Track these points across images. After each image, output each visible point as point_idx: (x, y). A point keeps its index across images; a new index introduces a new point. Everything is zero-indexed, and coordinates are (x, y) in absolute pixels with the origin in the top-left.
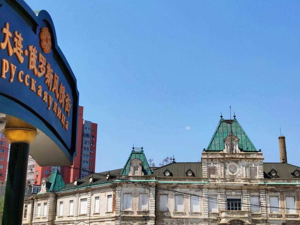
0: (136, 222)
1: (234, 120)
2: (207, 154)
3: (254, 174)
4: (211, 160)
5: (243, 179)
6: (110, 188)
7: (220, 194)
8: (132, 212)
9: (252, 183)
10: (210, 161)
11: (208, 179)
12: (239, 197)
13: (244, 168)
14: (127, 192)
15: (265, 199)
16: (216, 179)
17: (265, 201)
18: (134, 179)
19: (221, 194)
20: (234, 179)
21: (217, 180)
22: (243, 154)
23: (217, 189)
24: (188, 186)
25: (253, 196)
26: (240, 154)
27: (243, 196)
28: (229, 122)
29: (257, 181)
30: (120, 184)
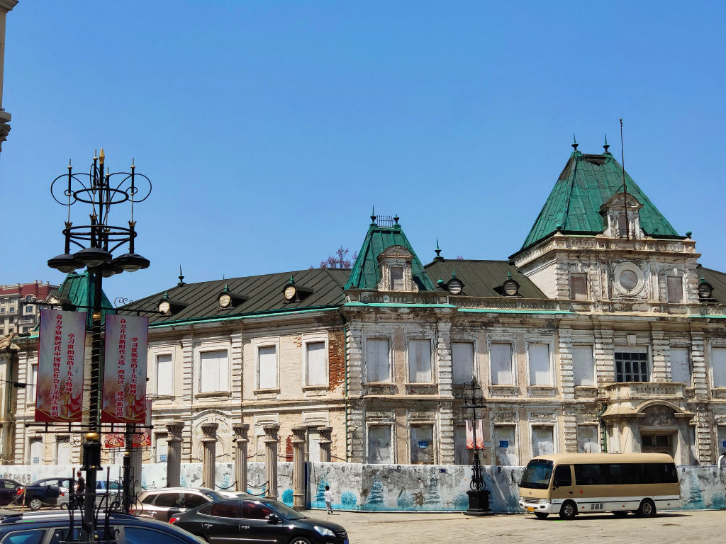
0: (404, 414)
1: (606, 156)
2: (567, 239)
3: (675, 292)
4: (576, 255)
5: (653, 305)
6: (317, 324)
7: (600, 341)
8: (393, 388)
9: (674, 316)
10: (573, 257)
11: (570, 302)
12: (642, 348)
13: (656, 278)
14: (377, 334)
15: (702, 354)
16: (589, 304)
17: (702, 359)
18: (394, 301)
19: (604, 340)
20: (632, 305)
21: (592, 307)
22: (650, 244)
23: (593, 329)
24: (523, 321)
25: (674, 346)
26: (645, 242)
27: (655, 347)
28: (596, 160)
29: (684, 311)
30: (359, 312)
